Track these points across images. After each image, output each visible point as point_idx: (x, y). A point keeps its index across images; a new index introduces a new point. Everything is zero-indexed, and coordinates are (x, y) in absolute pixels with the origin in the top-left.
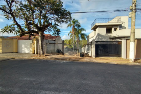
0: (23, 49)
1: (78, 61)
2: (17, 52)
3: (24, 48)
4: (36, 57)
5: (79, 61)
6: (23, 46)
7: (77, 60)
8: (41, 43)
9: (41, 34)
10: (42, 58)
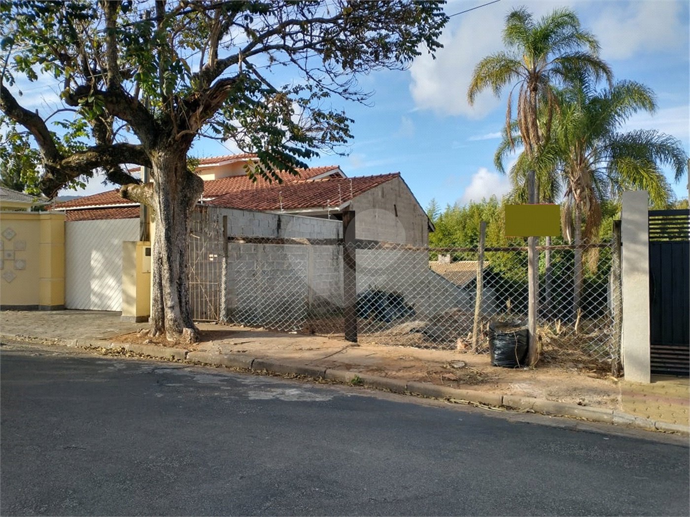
0: (95, 285)
1: (438, 395)
2: (60, 303)
3: (101, 277)
4: (127, 346)
5: (442, 402)
6: (96, 260)
7: (427, 394)
8: (168, 238)
9: (165, 168)
10: (168, 352)
